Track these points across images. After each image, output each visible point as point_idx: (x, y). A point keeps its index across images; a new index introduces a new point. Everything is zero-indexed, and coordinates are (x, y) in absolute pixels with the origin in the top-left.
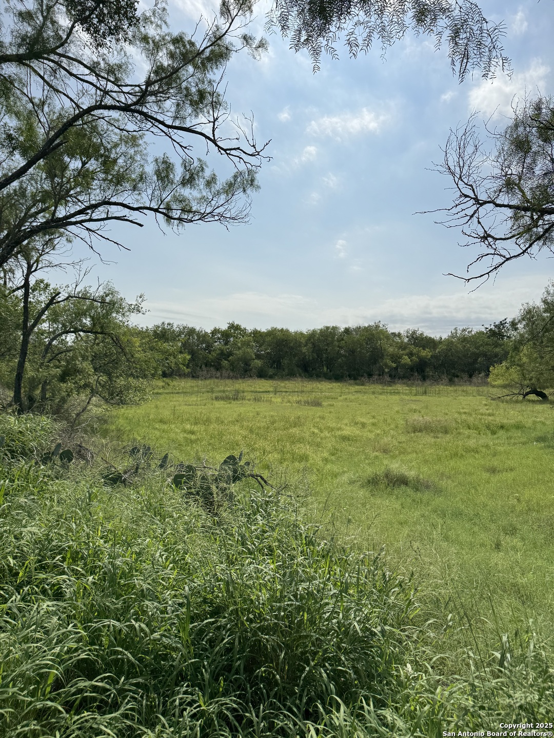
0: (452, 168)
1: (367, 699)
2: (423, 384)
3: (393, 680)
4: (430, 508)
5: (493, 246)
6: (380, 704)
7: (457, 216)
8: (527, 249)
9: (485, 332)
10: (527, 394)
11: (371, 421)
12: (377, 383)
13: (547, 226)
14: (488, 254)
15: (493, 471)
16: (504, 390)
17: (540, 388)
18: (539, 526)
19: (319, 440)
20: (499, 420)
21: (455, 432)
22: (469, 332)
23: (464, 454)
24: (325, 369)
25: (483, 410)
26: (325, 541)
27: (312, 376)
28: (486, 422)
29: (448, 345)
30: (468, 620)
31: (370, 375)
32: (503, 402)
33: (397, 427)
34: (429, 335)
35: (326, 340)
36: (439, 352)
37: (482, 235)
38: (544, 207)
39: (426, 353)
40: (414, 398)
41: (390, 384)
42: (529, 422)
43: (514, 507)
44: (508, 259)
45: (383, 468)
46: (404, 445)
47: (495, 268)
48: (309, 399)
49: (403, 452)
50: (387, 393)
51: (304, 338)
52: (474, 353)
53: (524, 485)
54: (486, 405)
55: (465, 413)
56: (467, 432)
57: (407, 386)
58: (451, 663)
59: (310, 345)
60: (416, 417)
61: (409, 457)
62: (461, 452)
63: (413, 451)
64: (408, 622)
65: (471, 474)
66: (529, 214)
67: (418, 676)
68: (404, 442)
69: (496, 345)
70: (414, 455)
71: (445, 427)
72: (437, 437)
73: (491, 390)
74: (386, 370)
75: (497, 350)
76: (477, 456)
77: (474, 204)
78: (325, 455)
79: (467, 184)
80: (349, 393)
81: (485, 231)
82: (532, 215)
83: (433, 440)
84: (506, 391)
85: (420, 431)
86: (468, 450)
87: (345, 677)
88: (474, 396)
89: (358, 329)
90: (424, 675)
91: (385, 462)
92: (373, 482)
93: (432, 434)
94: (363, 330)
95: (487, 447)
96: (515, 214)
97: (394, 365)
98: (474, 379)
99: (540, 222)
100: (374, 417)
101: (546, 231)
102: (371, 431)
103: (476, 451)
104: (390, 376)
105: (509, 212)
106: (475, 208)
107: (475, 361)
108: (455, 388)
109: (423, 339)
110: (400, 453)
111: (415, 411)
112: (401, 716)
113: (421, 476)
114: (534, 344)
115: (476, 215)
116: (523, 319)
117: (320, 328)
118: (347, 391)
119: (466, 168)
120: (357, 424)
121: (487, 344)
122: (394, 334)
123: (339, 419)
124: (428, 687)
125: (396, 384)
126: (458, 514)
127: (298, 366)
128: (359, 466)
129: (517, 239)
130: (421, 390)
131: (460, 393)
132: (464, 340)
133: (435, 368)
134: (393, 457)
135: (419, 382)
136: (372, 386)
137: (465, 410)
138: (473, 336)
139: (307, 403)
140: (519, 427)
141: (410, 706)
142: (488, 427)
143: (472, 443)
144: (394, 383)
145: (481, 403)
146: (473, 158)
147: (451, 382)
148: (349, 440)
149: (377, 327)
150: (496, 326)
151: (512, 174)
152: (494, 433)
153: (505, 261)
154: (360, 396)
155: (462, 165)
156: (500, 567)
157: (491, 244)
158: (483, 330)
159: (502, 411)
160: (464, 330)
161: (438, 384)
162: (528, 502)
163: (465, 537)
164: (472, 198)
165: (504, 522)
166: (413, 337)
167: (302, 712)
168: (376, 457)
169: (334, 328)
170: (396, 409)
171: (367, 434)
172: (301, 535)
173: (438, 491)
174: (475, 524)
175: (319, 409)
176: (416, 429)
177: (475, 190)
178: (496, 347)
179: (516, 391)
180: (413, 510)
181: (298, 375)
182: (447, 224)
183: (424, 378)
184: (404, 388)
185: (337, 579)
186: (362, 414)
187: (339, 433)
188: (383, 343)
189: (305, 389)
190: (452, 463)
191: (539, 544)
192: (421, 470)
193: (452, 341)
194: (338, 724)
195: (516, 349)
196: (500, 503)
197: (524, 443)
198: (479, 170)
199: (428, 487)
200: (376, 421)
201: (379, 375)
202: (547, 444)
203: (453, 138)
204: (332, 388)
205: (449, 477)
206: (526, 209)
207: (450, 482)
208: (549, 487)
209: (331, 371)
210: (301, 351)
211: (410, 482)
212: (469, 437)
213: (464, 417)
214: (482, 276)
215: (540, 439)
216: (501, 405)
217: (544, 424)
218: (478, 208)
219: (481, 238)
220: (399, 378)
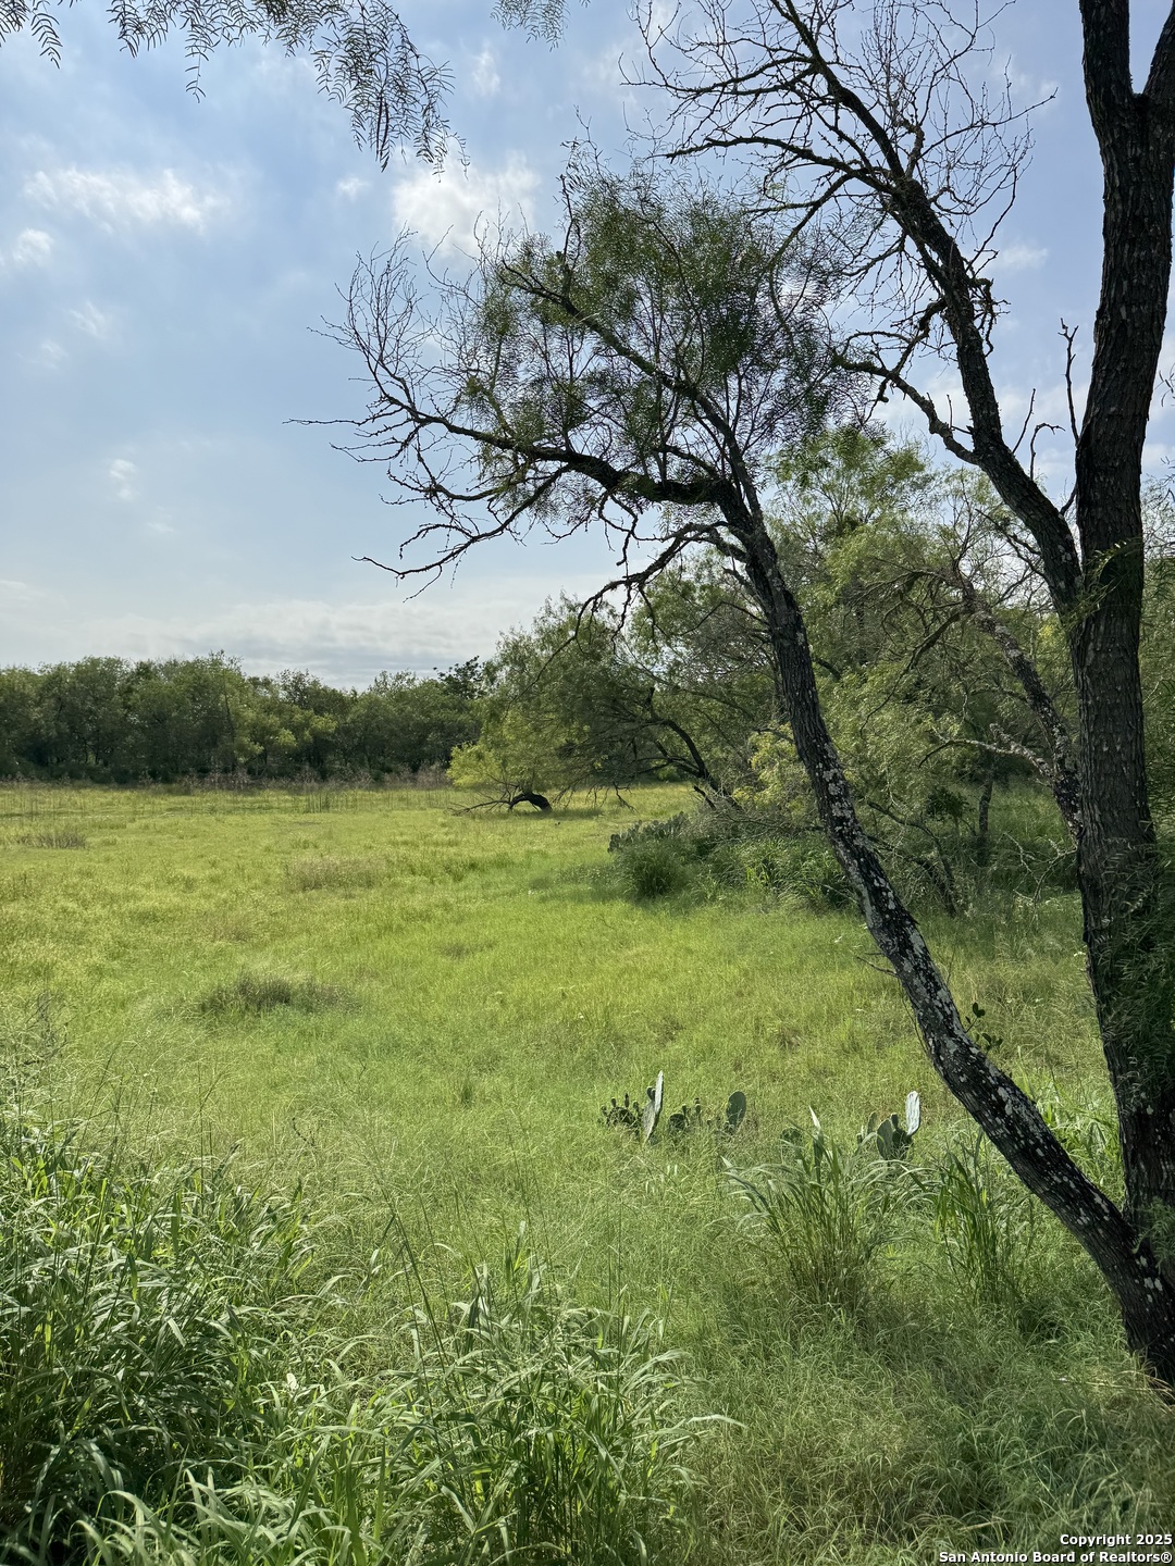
0: (364, 336)
1: (200, 1476)
2: (321, 788)
3: (257, 1418)
4: (335, 1043)
5: (448, 510)
6: (229, 1476)
7: (375, 440)
8: (508, 522)
9: (439, 681)
10: (516, 801)
11: (207, 872)
12: (221, 788)
13: (540, 483)
14: (438, 526)
15: (458, 951)
16: (476, 795)
17: (538, 790)
18: (539, 1046)
19: (79, 926)
20: (469, 853)
21: (386, 882)
22: (409, 681)
23: (404, 924)
24: (92, 758)
25: (440, 835)
26: (97, 1154)
27: (58, 777)
28: (445, 858)
29: (370, 708)
30: (411, 1255)
31: (203, 772)
32: (474, 818)
33: (267, 882)
34: (332, 686)
35: (93, 689)
36: (353, 721)
37: (427, 485)
38: (535, 444)
39: (325, 723)
40: (303, 818)
41: (248, 789)
42: (517, 853)
43: (494, 1016)
44: (474, 539)
45: (235, 973)
46: (281, 919)
47: (453, 554)
48: (52, 831)
49: (282, 933)
50: (244, 809)
51: (34, 684)
52: (418, 725)
53: (512, 972)
54: (443, 825)
55: (405, 843)
56: (408, 881)
57: (290, 794)
58: (378, 1348)
59: (49, 703)
60: (309, 856)
61: (292, 944)
62: (397, 920)
63: (301, 931)
64: (289, 1290)
65: (415, 964)
66: (509, 453)
67: (311, 1394)
68: (282, 912)
69: (461, 709)
70: (304, 937)
71: (368, 874)
72: (351, 896)
73: (452, 794)
74: (242, 760)
75: (462, 717)
76: (427, 926)
77: (409, 420)
78: (95, 959)
79: (393, 376)
80: (153, 813)
81: (433, 479)
82: (516, 458)
83: (343, 902)
84: (479, 797)
85: (317, 886)
86: (410, 917)
87: (148, 1444)
88: (422, 809)
89: (172, 667)
90: (322, 1387)
91: (241, 959)
92: (213, 1006)
93: (341, 891)
94: (184, 669)
95: (446, 906)
96: (486, 451)
97: (259, 749)
98: (422, 776)
99: (530, 474)
100: (214, 864)
101: (540, 491)
102: (208, 897)
103: (426, 916)
104: (250, 772)
105: (475, 447)
106: (411, 426)
107: (422, 741)
108: (386, 794)
109: (318, 693)
110: (273, 937)
111: (306, 845)
112: (276, 1486)
113: (318, 981)
114: (525, 707)
115: (414, 442)
116: (505, 662)
117: (75, 662)
118: (148, 807)
119: (391, 342)
120: (173, 882)
121: (444, 706)
122: (255, 681)
123: (129, 873)
124: (330, 1410)
125: (264, 789)
126: (392, 1047)
127: (19, 752)
128: (179, 975)
129: (491, 500)
130: (315, 799)
131: (395, 803)
132: (401, 696)
133: (345, 754)
134: (260, 947)
135: (316, 785)
136: (210, 796)
137: (405, 838)
138: (416, 690)
139: (47, 841)
140: (502, 863)
141: (294, 1460)
142: (448, 869)
143: (417, 902)
144: (261, 787)
145: (434, 821)
146: (405, 323)
147: (378, 782)
148: (155, 918)
149: (216, 663)
150: (458, 671)
151: (478, 370)
152: (458, 878)
153: (469, 544)
154: (181, 819)
155: (383, 335)
156: (470, 1138)
157: (444, 504)
158: (436, 678)
159: (472, 834)
160: (399, 677)
161: (352, 787)
162: (518, 1004)
163: (405, 1090)
164: (404, 407)
165: (476, 1050)
166: (297, 689)
167: (43, 1552)
168: (220, 953)
169: (113, 663)
170: (265, 842)
171: (195, 902)
172: (32, 1149)
173: (354, 1006)
174: (425, 1060)
175: (78, 852)
176: (309, 883)
177: (411, 392)
178: (460, 711)
179: (497, 796)
180: (300, 1053)
181: (19, 774)
182: (357, 454)
183: (324, 776)
184: (282, 798)
185: (125, 1231)
186: (187, 858)
187: (131, 905)
188: (233, 701)
189: (41, 808)
190: (382, 945)
191: (537, 1080)
192: (319, 967)
193: (377, 700)
194: (131, 1550)
195: (494, 716)
196: (470, 1012)
197: (512, 894)
198: (418, 352)
199: (331, 1001)
200: (219, 871)
201: (226, 771)
202: (549, 892)
203: (363, 273)
204: (111, 804)
205: (375, 975)
206: (505, 445)
207: (375, 983)
208: (553, 971)
209: (106, 764)
210: (28, 719)
211: (295, 994)
212: (412, 890)
213: (403, 850)
214: (428, 568)
215: (538, 884)
216: (472, 824)
217: (544, 855)
218: (417, 429)
219: (426, 491)
220: (270, 777)
